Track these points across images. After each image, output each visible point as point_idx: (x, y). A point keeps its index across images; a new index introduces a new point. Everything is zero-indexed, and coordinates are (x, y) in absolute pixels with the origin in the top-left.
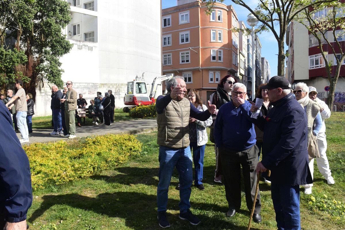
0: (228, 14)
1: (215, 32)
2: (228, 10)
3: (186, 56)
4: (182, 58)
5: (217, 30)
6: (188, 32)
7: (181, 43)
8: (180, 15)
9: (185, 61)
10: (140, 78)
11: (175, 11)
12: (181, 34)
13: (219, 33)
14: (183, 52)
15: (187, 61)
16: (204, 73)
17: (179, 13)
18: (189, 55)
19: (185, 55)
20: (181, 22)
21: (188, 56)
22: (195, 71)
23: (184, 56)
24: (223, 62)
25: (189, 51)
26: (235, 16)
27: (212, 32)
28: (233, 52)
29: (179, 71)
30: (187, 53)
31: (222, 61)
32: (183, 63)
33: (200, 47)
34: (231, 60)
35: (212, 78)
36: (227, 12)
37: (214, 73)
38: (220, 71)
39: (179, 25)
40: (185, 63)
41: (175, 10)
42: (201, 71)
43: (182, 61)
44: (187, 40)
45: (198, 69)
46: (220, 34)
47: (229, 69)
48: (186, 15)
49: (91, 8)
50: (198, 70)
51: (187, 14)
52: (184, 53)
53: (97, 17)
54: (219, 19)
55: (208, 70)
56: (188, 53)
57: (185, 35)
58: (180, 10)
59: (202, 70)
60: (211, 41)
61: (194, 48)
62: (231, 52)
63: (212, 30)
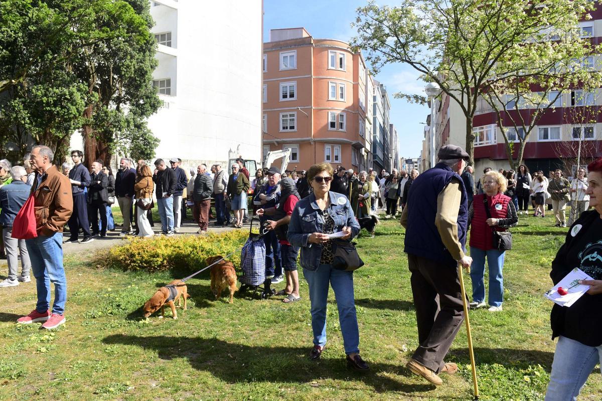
0: (353, 60)
1: (334, 85)
2: (353, 53)
3: (290, 120)
4: (283, 123)
5: (338, 82)
6: (294, 83)
7: (281, 99)
8: (282, 55)
9: (288, 128)
10: (235, 152)
11: (274, 49)
12: (282, 85)
13: (341, 87)
14: (285, 114)
15: (292, 128)
16: (318, 147)
17: (280, 53)
18: (295, 118)
19: (289, 118)
20: (282, 67)
21: (293, 120)
22: (302, 144)
23: (287, 120)
24: (345, 131)
25: (295, 113)
26: (362, 62)
27: (330, 85)
28: (360, 117)
29: (277, 142)
30: (291, 115)
31: (344, 129)
32: (285, 130)
33: (313, 108)
34: (357, 129)
35: (328, 155)
36: (352, 56)
37: (333, 147)
38: (340, 145)
39: (280, 70)
40: (289, 130)
41: (273, 47)
42: (312, 143)
43: (284, 128)
44: (292, 96)
45: (309, 140)
46: (342, 89)
47: (354, 143)
48: (290, 56)
49: (166, 41)
50: (308, 143)
51: (293, 56)
52: (287, 115)
53: (175, 56)
54: (341, 67)
55: (324, 143)
56: (293, 115)
57: (288, 88)
58: (281, 48)
59: (315, 142)
60: (329, 99)
61: (303, 108)
62: (358, 117)
63: (331, 83)
